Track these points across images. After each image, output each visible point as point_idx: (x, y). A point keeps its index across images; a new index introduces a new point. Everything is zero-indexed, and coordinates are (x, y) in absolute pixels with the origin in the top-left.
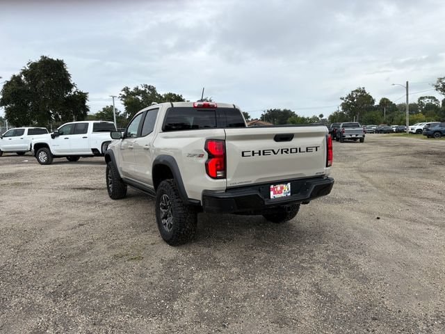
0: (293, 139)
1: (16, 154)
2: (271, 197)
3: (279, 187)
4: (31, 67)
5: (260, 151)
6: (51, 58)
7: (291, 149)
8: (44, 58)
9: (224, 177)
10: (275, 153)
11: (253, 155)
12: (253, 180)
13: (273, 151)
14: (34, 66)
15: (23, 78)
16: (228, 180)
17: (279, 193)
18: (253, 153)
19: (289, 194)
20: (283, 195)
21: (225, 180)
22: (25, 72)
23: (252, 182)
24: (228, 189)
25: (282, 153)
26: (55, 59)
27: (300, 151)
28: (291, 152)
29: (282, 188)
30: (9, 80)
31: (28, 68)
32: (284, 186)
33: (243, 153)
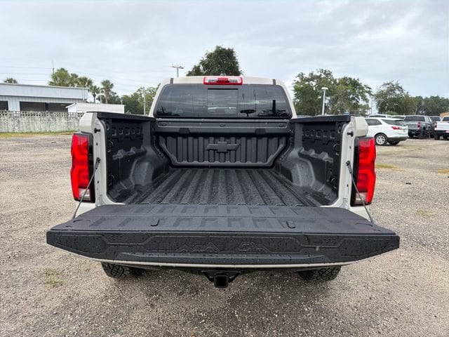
4: (208, 57)
6: (223, 47)
8: (218, 47)
14: (210, 56)
15: (201, 68)
21: (92, 205)
22: (203, 63)
26: (227, 49)
30: (191, 70)
31: (205, 59)
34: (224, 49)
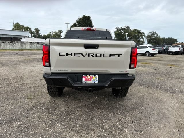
0: (99, 48)
2: (83, 82)
3: (89, 77)
5: (72, 54)
8: (84, 16)
9: (50, 66)
10: (83, 56)
11: (67, 55)
12: (69, 70)
13: (82, 54)
16: (52, 68)
17: (88, 80)
18: (67, 54)
19: (97, 82)
20: (91, 82)
21: (50, 68)
22: (77, 22)
23: (69, 72)
24: (53, 74)
25: (89, 56)
27: (104, 56)
28: (96, 56)
29: (91, 78)
30: (73, 25)
31: (78, 20)
32: (93, 76)
33: (60, 54)
34: (86, 16)
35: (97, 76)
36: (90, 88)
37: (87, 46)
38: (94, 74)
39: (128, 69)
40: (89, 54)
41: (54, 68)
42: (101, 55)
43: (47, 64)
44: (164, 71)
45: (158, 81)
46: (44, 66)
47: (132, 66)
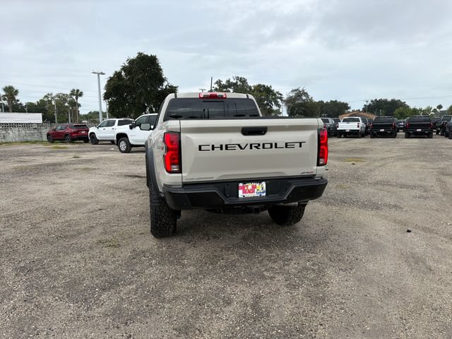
0: (267, 133)
1: (110, 142)
2: (240, 196)
3: (250, 186)
4: (129, 63)
5: (221, 146)
7: (264, 145)
8: (140, 54)
9: (180, 171)
10: (241, 148)
11: (213, 149)
12: (215, 176)
13: (239, 145)
14: (132, 62)
15: (123, 73)
16: (183, 175)
17: (249, 192)
18: (213, 148)
19: (265, 194)
20: (255, 194)
21: (180, 175)
22: (124, 68)
23: (215, 179)
24: (185, 185)
25: (251, 148)
26: (149, 55)
27: (276, 147)
28: (264, 147)
29: (254, 187)
30: (112, 76)
31: (127, 64)
32: (258, 185)
33: (200, 147)
34: (147, 56)
35: (264, 184)
36: (256, 207)
37: (247, 131)
38: (259, 181)
39: (315, 167)
40: (251, 145)
41: (187, 175)
42: (271, 144)
43: (175, 168)
44: (345, 172)
45: (341, 192)
46: (167, 171)
47: (322, 161)
